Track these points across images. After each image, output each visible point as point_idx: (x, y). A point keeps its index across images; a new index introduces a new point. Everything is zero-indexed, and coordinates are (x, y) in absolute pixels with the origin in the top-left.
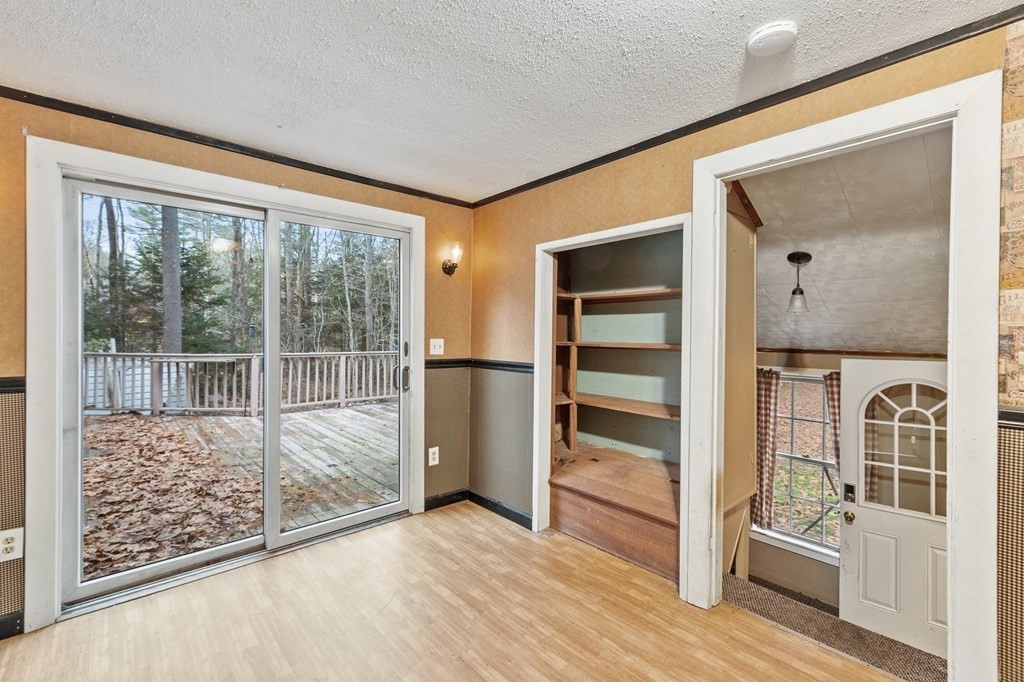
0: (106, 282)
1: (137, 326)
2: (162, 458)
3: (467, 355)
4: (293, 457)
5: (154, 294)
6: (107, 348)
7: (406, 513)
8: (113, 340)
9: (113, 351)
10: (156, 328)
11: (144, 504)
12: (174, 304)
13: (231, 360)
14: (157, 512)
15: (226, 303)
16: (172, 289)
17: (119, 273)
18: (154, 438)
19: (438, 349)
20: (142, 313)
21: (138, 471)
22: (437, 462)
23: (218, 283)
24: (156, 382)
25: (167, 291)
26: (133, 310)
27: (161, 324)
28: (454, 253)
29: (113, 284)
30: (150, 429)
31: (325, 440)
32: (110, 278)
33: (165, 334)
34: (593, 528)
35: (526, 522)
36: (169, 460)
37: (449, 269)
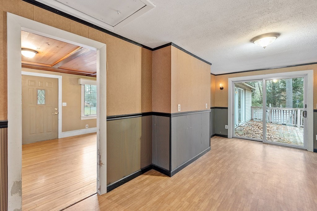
0: (270, 88)
7: (306, 150)
12: (290, 93)
20: (281, 96)
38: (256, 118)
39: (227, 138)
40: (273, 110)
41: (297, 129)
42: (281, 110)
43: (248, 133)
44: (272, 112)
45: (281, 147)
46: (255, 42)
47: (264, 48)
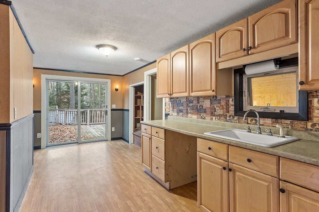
0: (56, 90)
1: (63, 102)
2: (65, 132)
3: (121, 108)
4: (93, 133)
5: (67, 92)
6: (56, 108)
7: (107, 140)
8: (57, 106)
9: (57, 108)
10: (68, 102)
11: (60, 138)
12: (73, 95)
13: (83, 111)
14: (62, 139)
15: (87, 95)
16: (72, 91)
17: (59, 87)
18: (64, 129)
19: (114, 107)
20: (65, 98)
21: (60, 134)
22: (114, 130)
23: (85, 89)
24: (66, 116)
25: (71, 92)
26: (62, 97)
27: (70, 101)
28: (117, 86)
29: (57, 90)
30: (63, 127)
31: (102, 130)
32: (56, 88)
33: (71, 104)
34: (138, 142)
35: (128, 142)
36: (66, 132)
37: (117, 90)
38: (51, 121)
39: (41, 150)
40: (68, 112)
41: (88, 126)
42: (75, 111)
43: (56, 139)
44: (68, 114)
45: (93, 143)
46: (100, 49)
47: (107, 56)
